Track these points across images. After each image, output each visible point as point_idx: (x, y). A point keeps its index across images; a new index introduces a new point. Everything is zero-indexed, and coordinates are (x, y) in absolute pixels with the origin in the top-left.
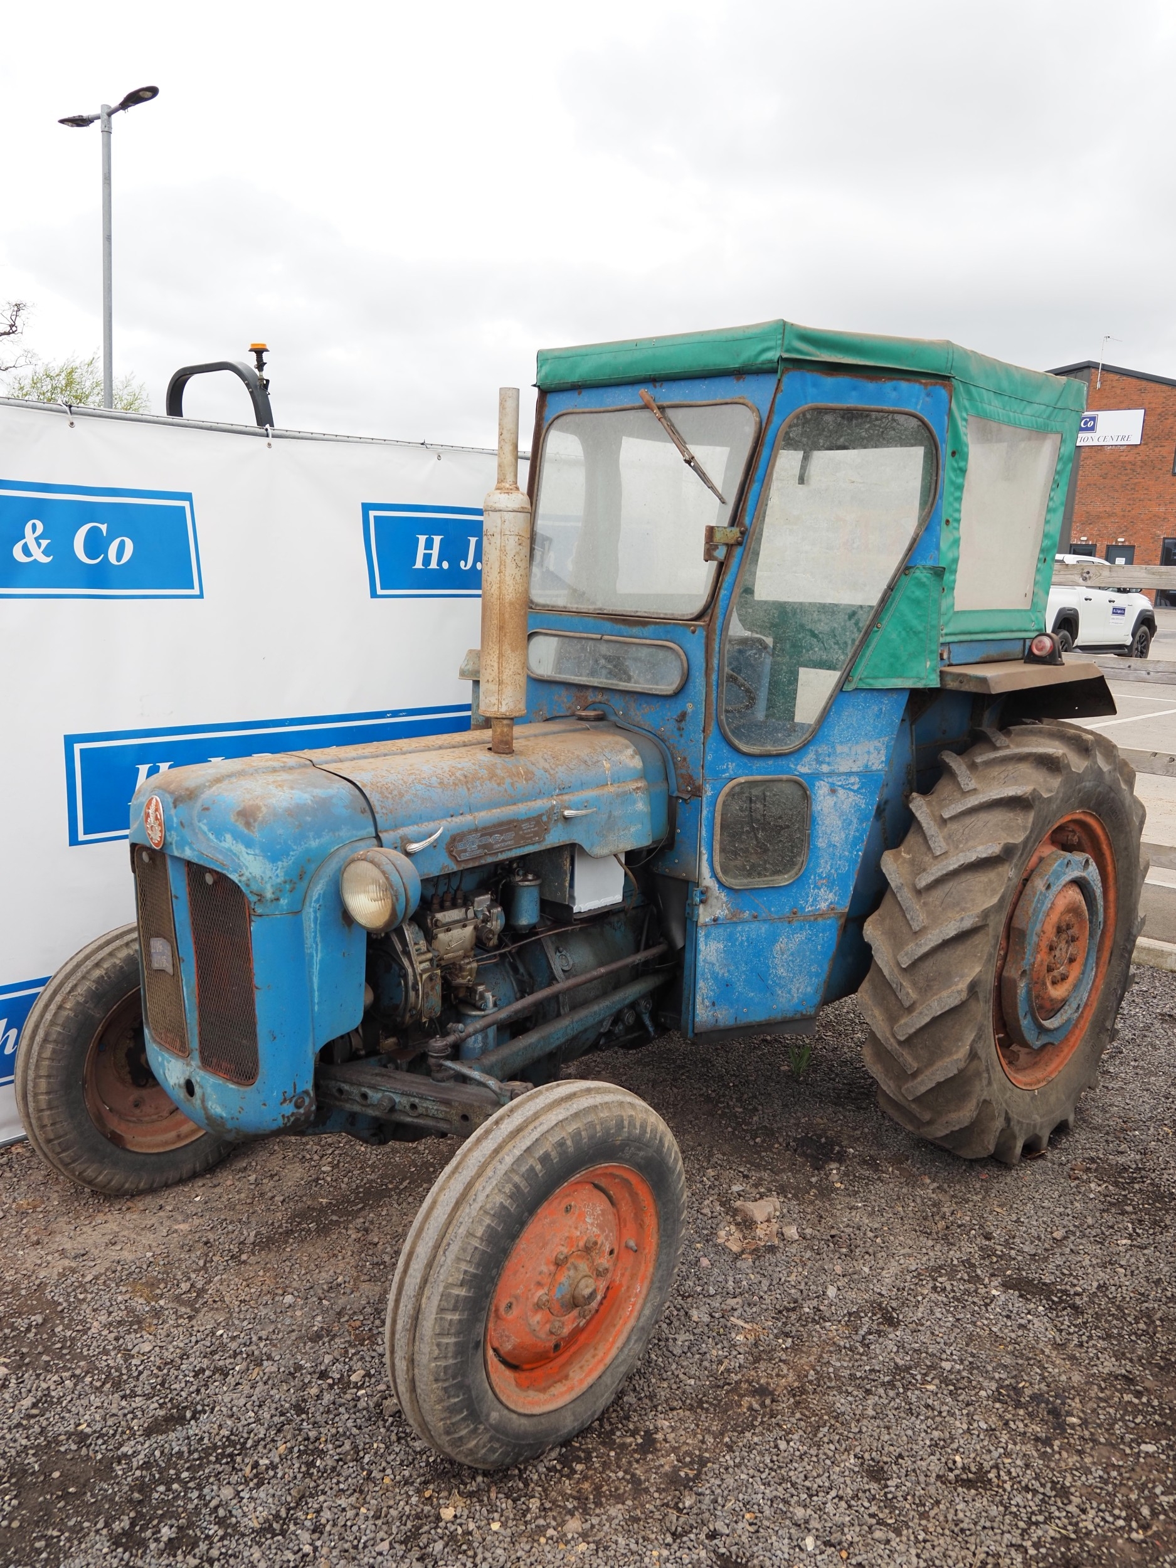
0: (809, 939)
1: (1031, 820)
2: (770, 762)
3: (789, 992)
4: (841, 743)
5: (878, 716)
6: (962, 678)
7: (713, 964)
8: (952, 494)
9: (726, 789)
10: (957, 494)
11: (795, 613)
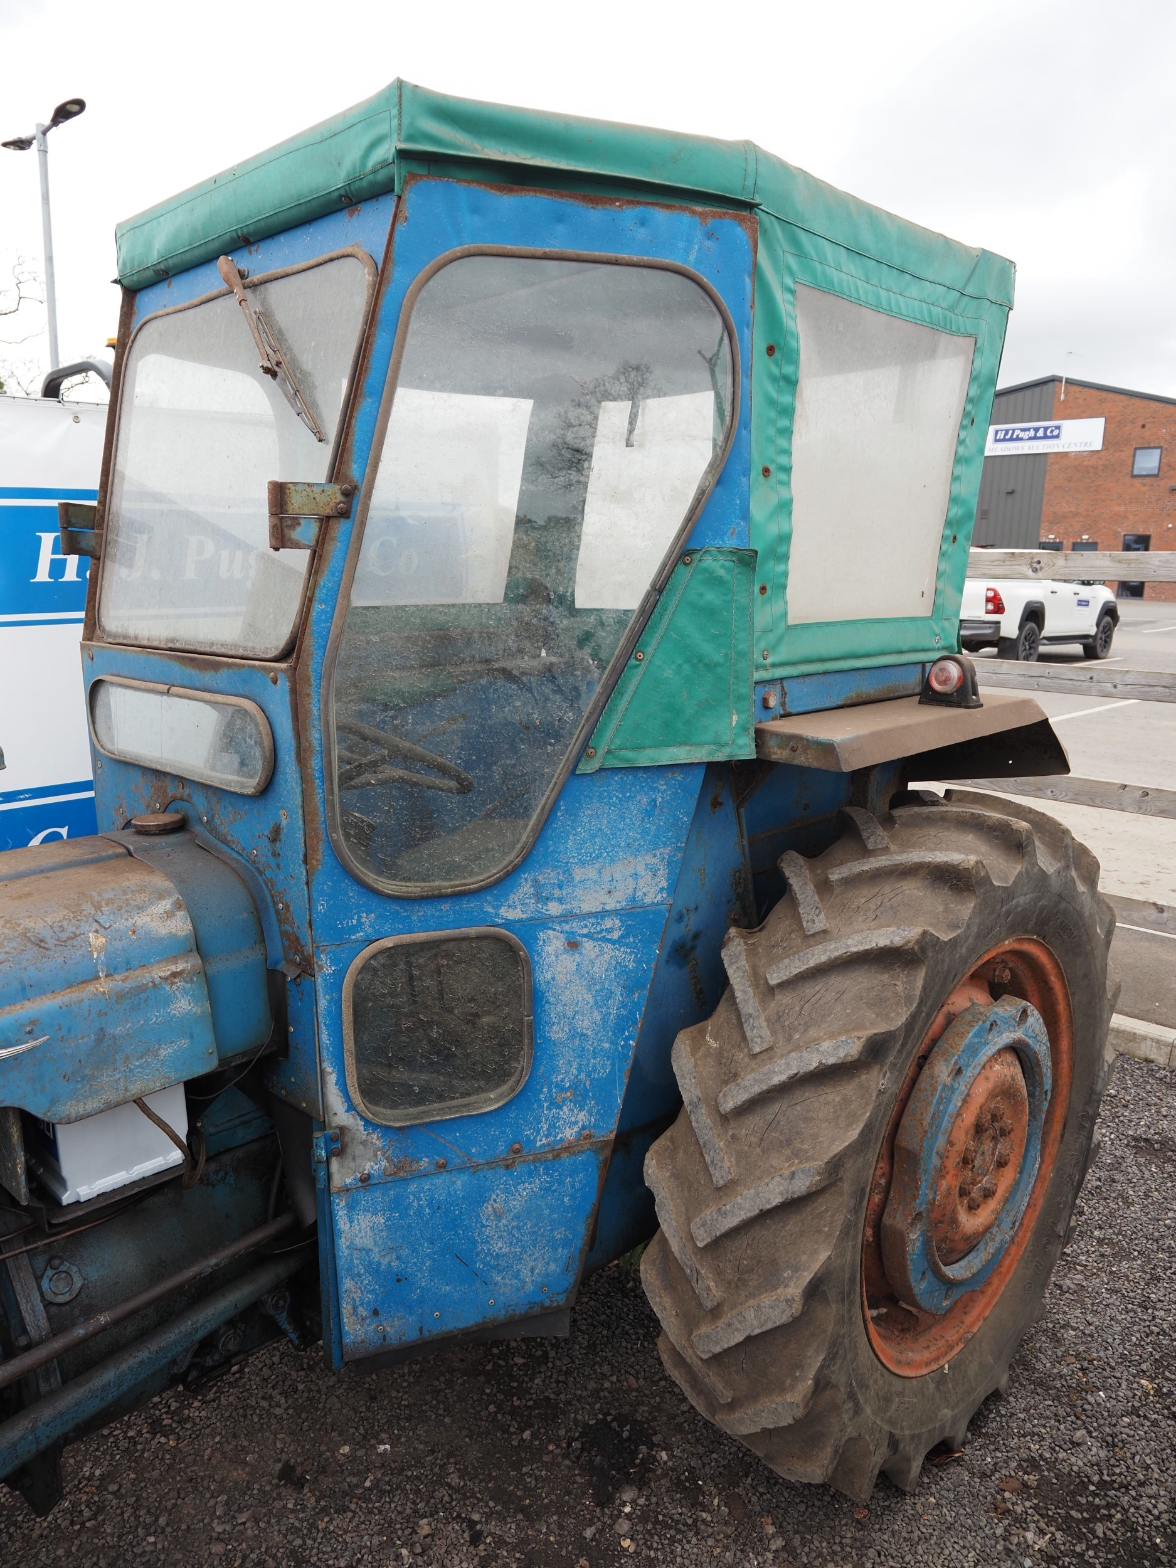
0: (547, 1190)
1: (920, 983)
2: (446, 907)
3: (517, 1275)
4: (582, 863)
5: (649, 813)
6: (794, 742)
7: (368, 1251)
8: (773, 422)
9: (358, 962)
10: (783, 423)
11: (469, 642)
